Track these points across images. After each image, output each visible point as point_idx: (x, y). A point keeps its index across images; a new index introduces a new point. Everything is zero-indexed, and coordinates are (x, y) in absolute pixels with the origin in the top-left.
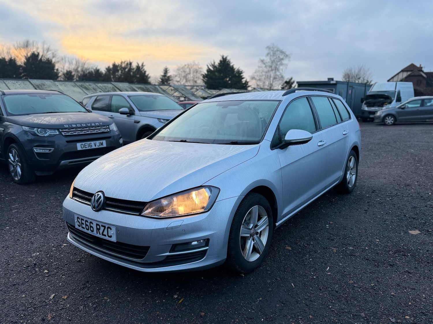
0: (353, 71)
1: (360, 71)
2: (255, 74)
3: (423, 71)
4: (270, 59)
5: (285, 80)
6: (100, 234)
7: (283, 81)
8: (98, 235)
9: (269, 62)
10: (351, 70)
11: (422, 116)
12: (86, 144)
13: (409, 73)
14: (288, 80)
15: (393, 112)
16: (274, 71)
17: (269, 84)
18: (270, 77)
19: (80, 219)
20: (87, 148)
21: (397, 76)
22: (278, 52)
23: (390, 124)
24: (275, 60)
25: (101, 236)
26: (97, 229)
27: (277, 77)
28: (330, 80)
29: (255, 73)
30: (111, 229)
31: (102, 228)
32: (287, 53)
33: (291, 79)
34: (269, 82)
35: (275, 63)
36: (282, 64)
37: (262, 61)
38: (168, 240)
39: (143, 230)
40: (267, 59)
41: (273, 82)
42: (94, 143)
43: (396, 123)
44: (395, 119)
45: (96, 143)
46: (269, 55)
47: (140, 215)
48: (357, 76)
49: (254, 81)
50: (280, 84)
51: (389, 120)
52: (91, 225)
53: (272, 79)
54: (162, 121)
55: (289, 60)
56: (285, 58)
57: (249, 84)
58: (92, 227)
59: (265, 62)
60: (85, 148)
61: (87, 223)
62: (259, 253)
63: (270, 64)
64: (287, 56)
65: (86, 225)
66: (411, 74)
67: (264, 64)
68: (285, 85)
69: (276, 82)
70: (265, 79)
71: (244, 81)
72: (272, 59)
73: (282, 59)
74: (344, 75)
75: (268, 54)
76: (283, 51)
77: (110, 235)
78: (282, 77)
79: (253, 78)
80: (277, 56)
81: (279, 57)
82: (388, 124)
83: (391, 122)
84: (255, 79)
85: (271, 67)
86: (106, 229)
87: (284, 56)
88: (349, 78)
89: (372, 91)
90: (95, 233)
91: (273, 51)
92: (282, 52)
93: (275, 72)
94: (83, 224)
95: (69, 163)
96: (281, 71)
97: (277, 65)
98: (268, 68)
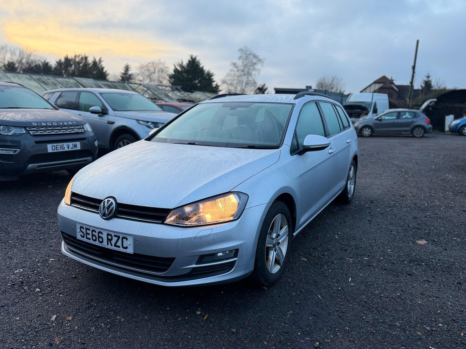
0: (327, 80)
1: (333, 80)
2: (227, 78)
3: (394, 84)
4: (243, 63)
5: (258, 86)
6: (112, 245)
7: (255, 87)
8: (109, 247)
9: (241, 66)
10: (324, 79)
11: (398, 129)
12: (58, 145)
13: (381, 85)
14: (261, 87)
15: (371, 124)
16: (246, 76)
17: (241, 89)
18: (243, 82)
19: (85, 228)
20: (59, 150)
21: (369, 88)
22: (251, 56)
23: (367, 135)
24: (248, 64)
25: (113, 248)
26: (108, 239)
27: (250, 82)
28: (308, 88)
29: (227, 76)
30: (127, 239)
31: (115, 239)
32: (260, 58)
33: (264, 85)
34: (241, 87)
35: (248, 67)
36: (254, 69)
37: (234, 64)
38: (195, 251)
39: (168, 239)
40: (240, 63)
41: (245, 87)
42: (67, 145)
43: (373, 135)
44: (373, 131)
45: (69, 145)
46: (242, 59)
47: (163, 223)
48: (330, 85)
49: (225, 85)
50: (252, 90)
51: (366, 131)
52: (100, 235)
53: (244, 84)
54: (141, 122)
55: (262, 66)
56: (258, 62)
57: (220, 88)
58: (101, 238)
59: (237, 65)
60: (57, 150)
61: (94, 233)
62: (279, 264)
63: (242, 68)
64: (260, 61)
65: (93, 235)
66: (383, 86)
67: (236, 67)
68: (258, 91)
69: (248, 88)
70: (237, 84)
71: (214, 84)
72: (245, 63)
73: (255, 64)
74: (318, 84)
75: (240, 58)
76: (257, 55)
77: (125, 246)
78: (255, 83)
79: (224, 82)
80: (250, 60)
81: (252, 61)
82: (365, 136)
83: (368, 134)
84: (227, 83)
85: (243, 71)
86: (120, 240)
87: (257, 60)
88: (322, 87)
89: (350, 101)
90: (105, 245)
91: (246, 54)
92: (255, 56)
93: (248, 77)
94: (89, 234)
95: (37, 167)
96: (253, 76)
97: (249, 69)
98: (240, 72)
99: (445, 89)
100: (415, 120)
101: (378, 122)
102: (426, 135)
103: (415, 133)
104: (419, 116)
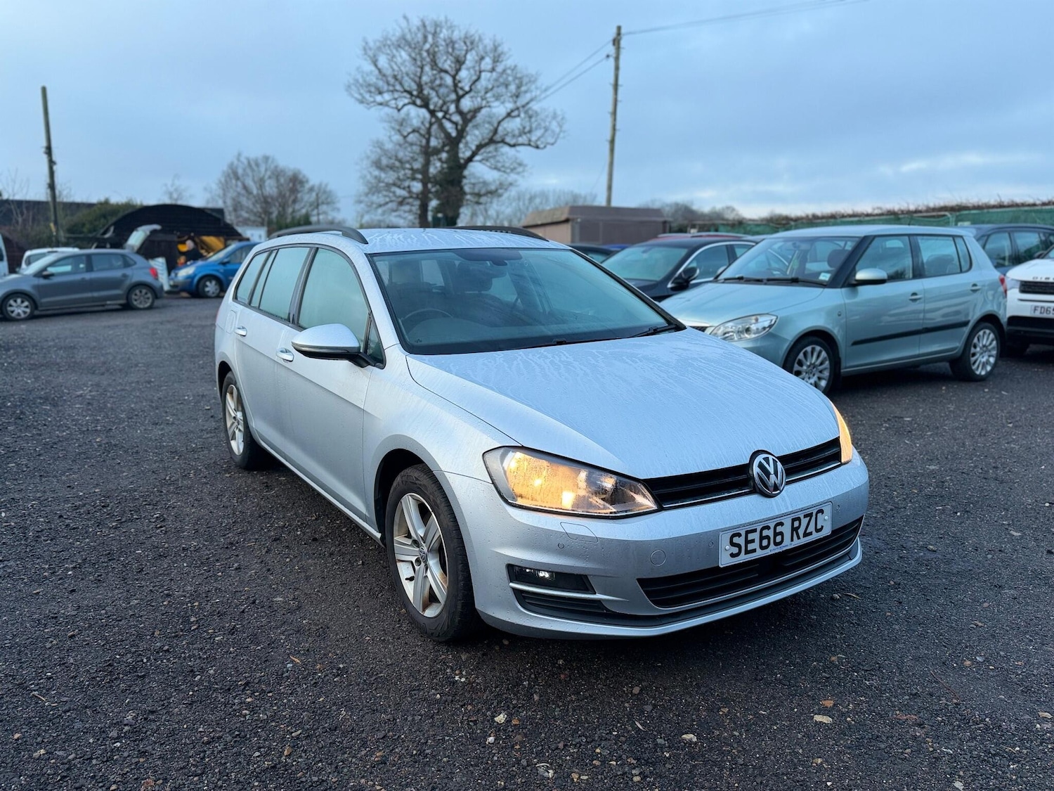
6: (798, 539)
8: (796, 543)
11: (96, 294)
15: (26, 287)
19: (744, 533)
23: (23, 316)
26: (792, 530)
30: (822, 513)
43: (36, 313)
44: (34, 304)
51: (18, 307)
58: (780, 534)
61: (764, 533)
65: (762, 539)
77: (819, 526)
83: (25, 312)
94: (753, 541)
99: (106, 203)
100: (128, 271)
101: (42, 281)
102: (158, 303)
103: (136, 300)
104: (135, 263)
